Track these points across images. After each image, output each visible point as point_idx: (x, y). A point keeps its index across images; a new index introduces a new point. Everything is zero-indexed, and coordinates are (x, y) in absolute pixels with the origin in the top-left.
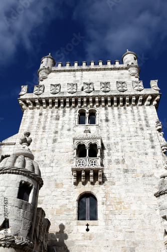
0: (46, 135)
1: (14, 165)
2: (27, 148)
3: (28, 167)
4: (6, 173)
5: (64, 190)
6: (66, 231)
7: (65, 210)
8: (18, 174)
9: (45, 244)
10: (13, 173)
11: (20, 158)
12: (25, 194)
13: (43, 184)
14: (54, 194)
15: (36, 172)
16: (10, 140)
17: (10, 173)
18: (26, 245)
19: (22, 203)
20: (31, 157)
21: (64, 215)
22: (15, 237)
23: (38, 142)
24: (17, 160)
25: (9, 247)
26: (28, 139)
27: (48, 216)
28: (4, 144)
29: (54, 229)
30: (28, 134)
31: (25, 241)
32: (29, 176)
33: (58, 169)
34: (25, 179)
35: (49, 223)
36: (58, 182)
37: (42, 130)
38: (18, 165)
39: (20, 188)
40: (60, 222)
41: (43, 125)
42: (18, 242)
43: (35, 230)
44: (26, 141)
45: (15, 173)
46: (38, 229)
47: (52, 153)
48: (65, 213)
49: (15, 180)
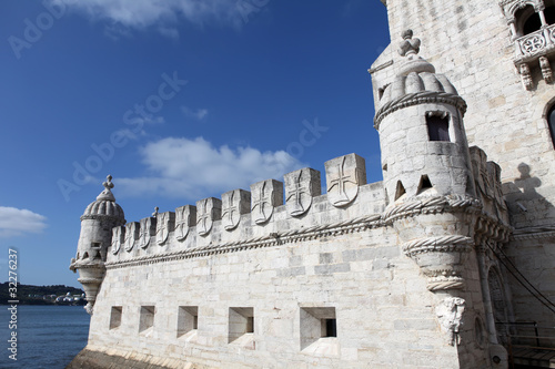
0: (441, 24)
1: (404, 92)
2: (415, 57)
3: (430, 87)
4: (397, 108)
5: (510, 106)
6: (533, 173)
7: (523, 140)
8: (417, 103)
9: (501, 200)
10: (408, 105)
11: (411, 77)
12: (440, 131)
13: (466, 106)
14: (490, 119)
15: (447, 90)
16: (382, 59)
17: (403, 106)
18: (468, 205)
19: (441, 146)
20: (429, 69)
21: (521, 149)
22: (447, 197)
23: (431, 43)
24: (407, 82)
25: (441, 213)
26: (412, 42)
27: (491, 157)
28: (375, 70)
29: (509, 175)
30: (409, 34)
31: (465, 199)
32: (436, 101)
33: (486, 74)
34: (432, 107)
35: (497, 168)
36: (493, 96)
37: (431, 18)
38: (411, 89)
39: (428, 124)
40: (518, 162)
41: (428, 9)
42: (453, 203)
43: (477, 183)
44: (411, 47)
45: (413, 104)
46: (480, 179)
47: (464, 51)
48: (524, 144)
49: (415, 116)
